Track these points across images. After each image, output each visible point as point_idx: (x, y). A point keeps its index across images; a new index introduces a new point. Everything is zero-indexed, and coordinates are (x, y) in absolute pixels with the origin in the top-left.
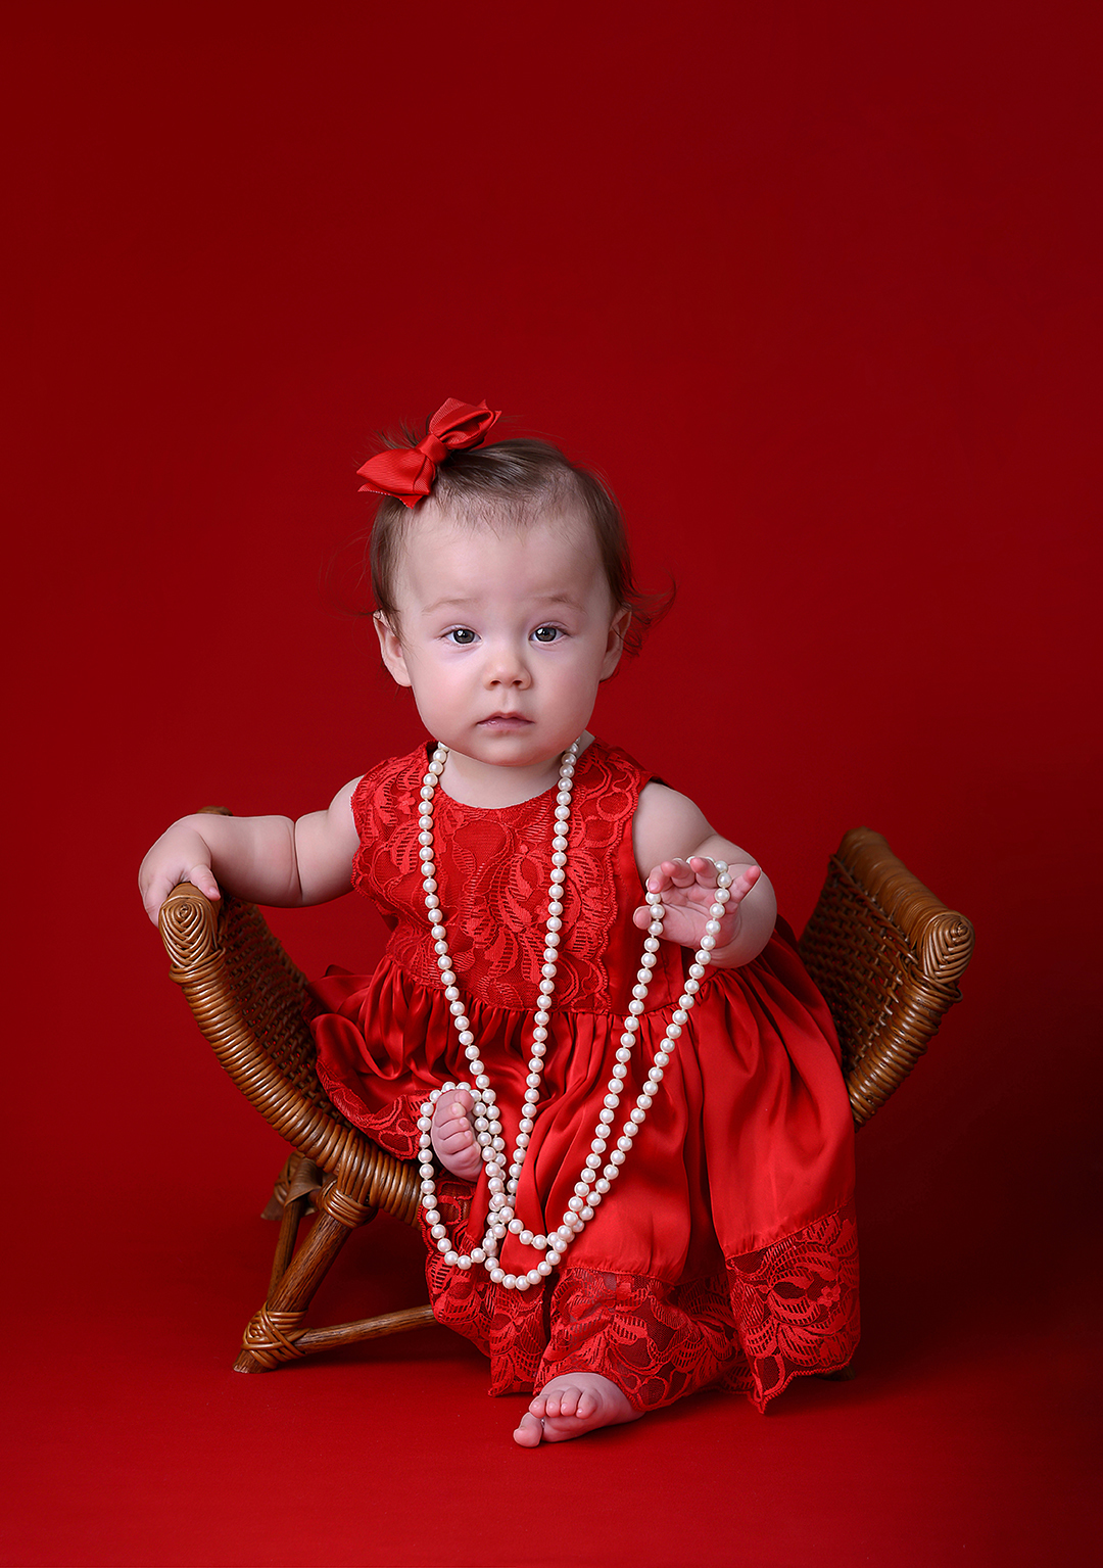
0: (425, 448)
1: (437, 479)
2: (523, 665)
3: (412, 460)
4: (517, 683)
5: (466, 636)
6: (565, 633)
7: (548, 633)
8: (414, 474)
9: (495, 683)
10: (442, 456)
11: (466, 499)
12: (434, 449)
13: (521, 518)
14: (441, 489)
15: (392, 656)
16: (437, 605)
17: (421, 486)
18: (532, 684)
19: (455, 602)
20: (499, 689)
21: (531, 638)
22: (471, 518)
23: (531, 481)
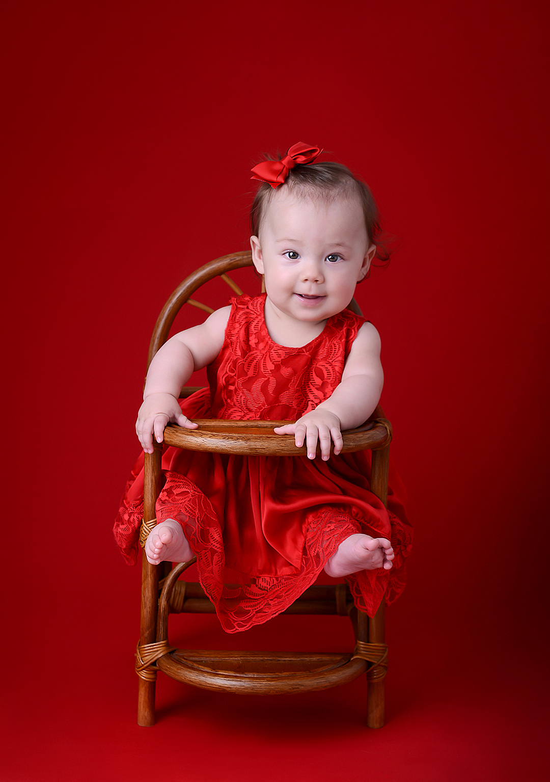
0: (285, 162)
1: (289, 176)
2: (321, 273)
3: (278, 167)
4: (317, 281)
5: (295, 255)
6: (342, 258)
7: (334, 257)
8: (278, 173)
9: (306, 280)
10: (292, 166)
11: (302, 186)
12: (289, 163)
13: (327, 199)
14: (291, 182)
15: (258, 259)
16: (282, 240)
17: (280, 179)
18: (324, 281)
19: (291, 240)
20: (308, 282)
21: (325, 260)
22: (303, 195)
23: (333, 182)
